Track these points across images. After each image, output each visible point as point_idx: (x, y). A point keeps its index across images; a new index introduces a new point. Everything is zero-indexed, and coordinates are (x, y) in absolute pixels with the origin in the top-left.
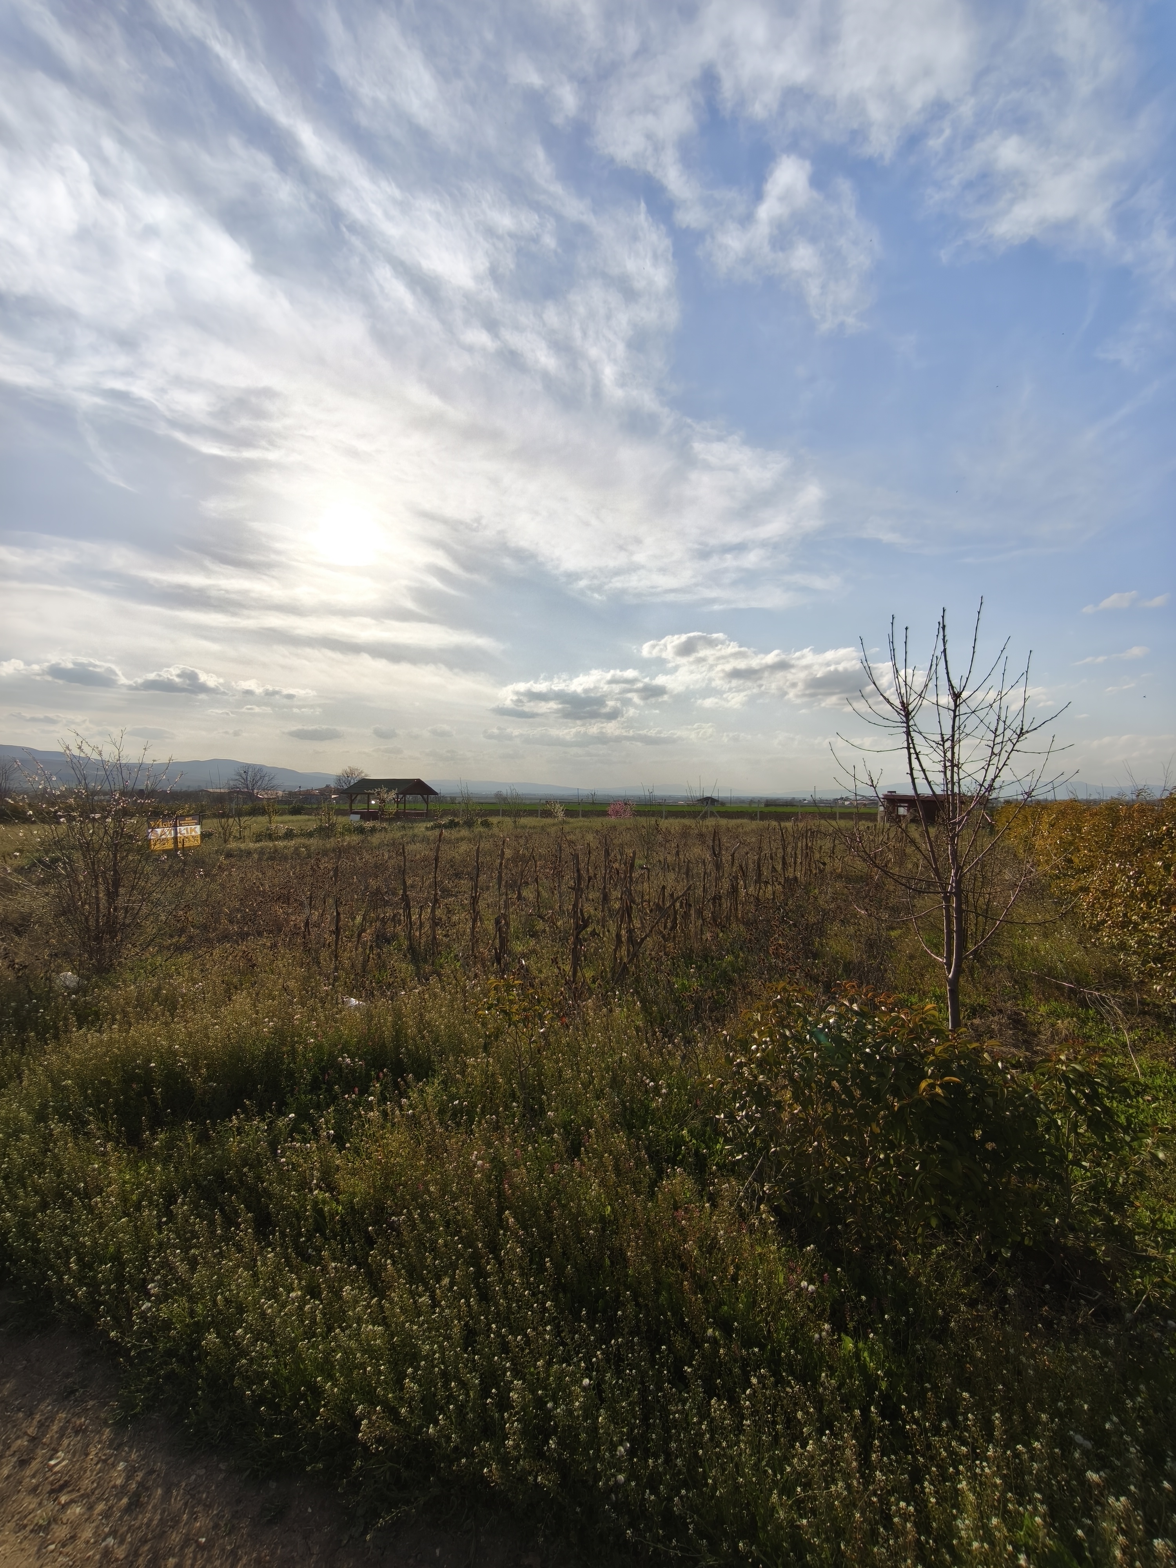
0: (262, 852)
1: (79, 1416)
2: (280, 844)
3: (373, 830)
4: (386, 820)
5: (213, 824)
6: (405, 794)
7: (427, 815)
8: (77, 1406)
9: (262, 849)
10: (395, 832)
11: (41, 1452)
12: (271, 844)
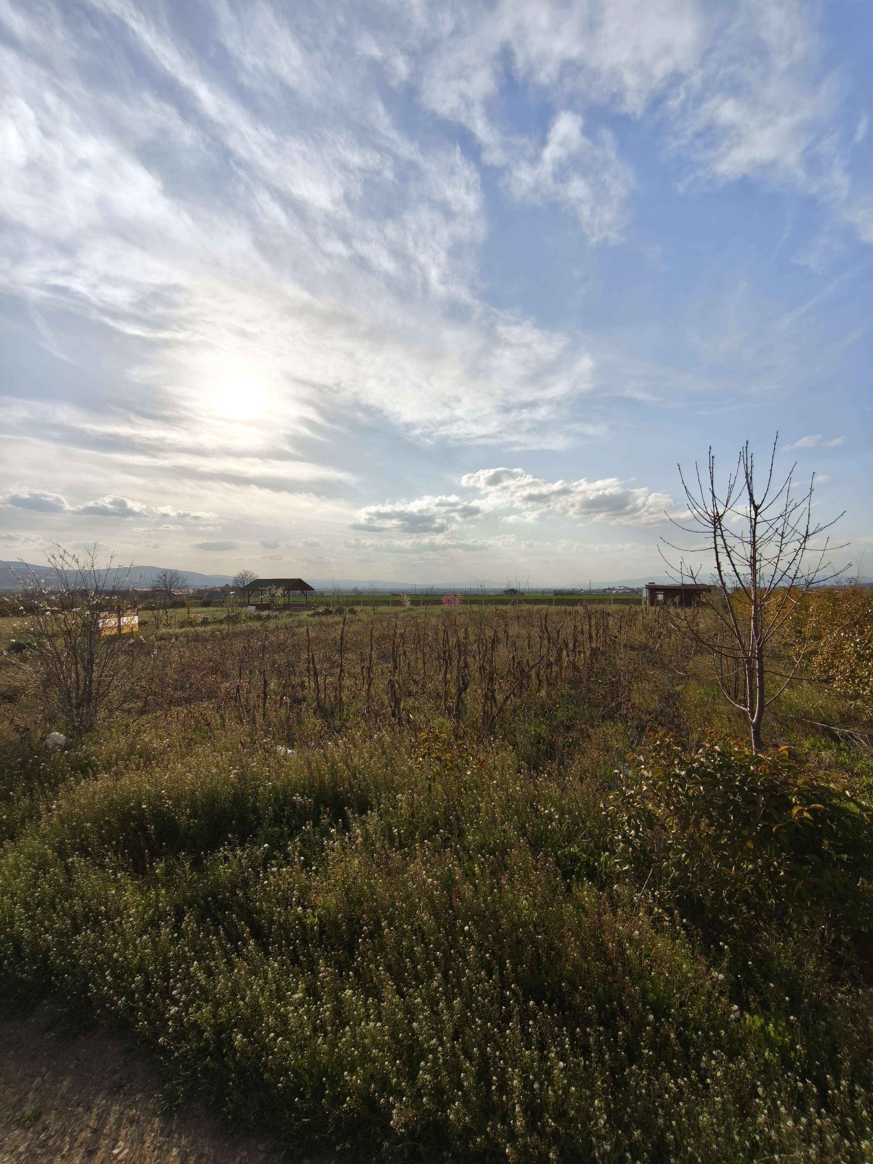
0: (186, 635)
1: (130, 1107)
2: (200, 629)
3: (268, 617)
4: (276, 610)
5: (147, 615)
6: (289, 589)
7: (307, 606)
8: (128, 1099)
9: (186, 632)
10: (285, 619)
11: (104, 1142)
12: (193, 630)
